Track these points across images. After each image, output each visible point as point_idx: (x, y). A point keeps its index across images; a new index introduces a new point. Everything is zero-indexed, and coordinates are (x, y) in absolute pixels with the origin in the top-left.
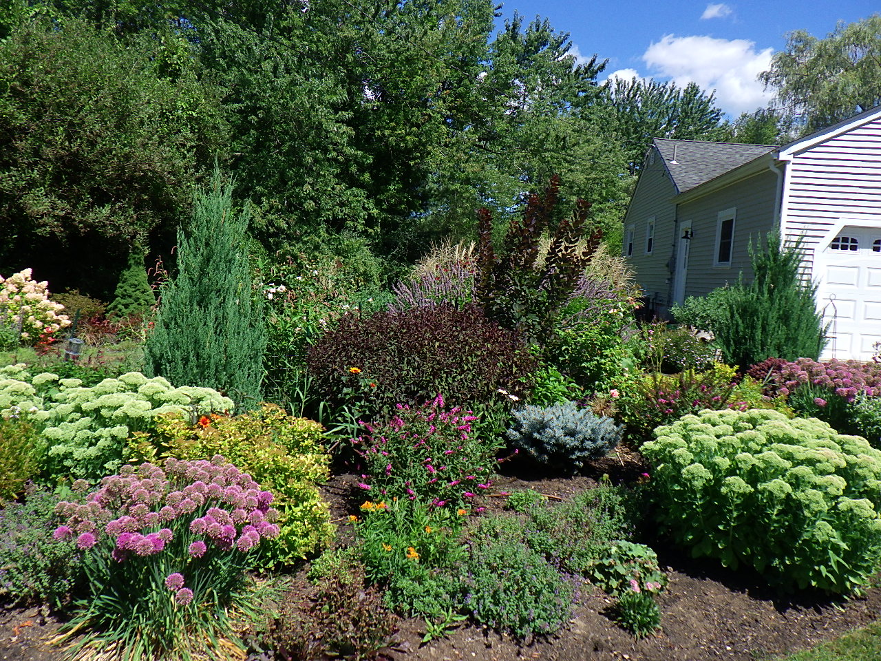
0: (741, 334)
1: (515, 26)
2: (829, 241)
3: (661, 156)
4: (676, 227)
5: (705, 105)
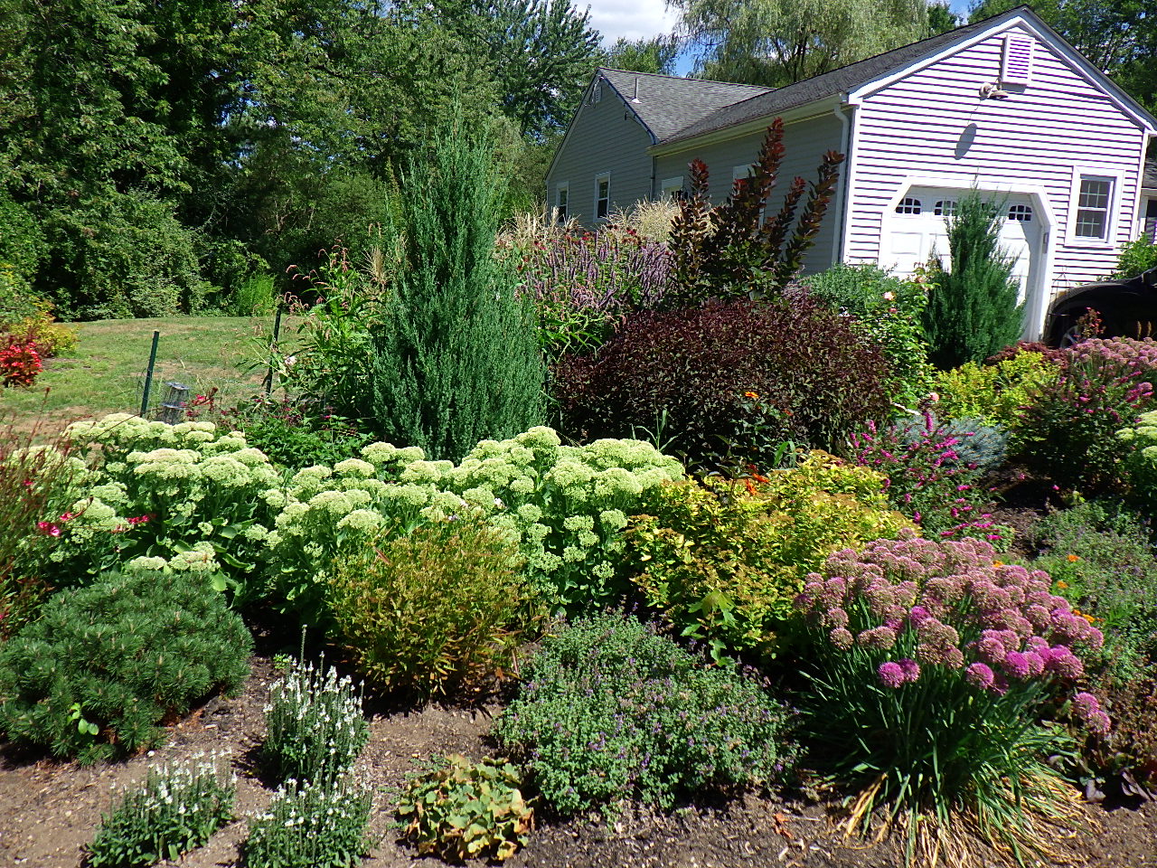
0: (945, 316)
2: (895, 203)
3: (618, 93)
4: (654, 185)
5: (578, 25)
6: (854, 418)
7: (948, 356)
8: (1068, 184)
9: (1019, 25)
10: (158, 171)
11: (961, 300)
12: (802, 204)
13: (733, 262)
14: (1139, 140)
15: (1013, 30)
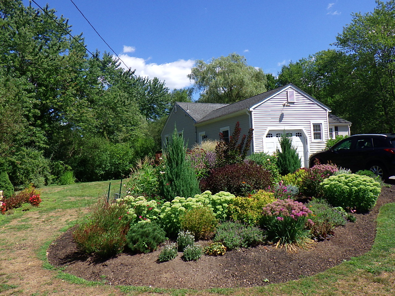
0: (282, 163)
1: (97, 55)
2: (266, 135)
3: (182, 109)
4: (196, 134)
5: (161, 86)
6: (265, 186)
7: (284, 172)
8: (310, 126)
9: (290, 88)
10: (39, 142)
11: (285, 159)
12: (246, 140)
13: (231, 155)
14: (326, 113)
15: (289, 89)
